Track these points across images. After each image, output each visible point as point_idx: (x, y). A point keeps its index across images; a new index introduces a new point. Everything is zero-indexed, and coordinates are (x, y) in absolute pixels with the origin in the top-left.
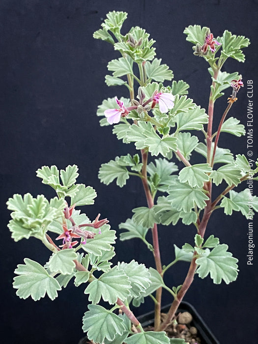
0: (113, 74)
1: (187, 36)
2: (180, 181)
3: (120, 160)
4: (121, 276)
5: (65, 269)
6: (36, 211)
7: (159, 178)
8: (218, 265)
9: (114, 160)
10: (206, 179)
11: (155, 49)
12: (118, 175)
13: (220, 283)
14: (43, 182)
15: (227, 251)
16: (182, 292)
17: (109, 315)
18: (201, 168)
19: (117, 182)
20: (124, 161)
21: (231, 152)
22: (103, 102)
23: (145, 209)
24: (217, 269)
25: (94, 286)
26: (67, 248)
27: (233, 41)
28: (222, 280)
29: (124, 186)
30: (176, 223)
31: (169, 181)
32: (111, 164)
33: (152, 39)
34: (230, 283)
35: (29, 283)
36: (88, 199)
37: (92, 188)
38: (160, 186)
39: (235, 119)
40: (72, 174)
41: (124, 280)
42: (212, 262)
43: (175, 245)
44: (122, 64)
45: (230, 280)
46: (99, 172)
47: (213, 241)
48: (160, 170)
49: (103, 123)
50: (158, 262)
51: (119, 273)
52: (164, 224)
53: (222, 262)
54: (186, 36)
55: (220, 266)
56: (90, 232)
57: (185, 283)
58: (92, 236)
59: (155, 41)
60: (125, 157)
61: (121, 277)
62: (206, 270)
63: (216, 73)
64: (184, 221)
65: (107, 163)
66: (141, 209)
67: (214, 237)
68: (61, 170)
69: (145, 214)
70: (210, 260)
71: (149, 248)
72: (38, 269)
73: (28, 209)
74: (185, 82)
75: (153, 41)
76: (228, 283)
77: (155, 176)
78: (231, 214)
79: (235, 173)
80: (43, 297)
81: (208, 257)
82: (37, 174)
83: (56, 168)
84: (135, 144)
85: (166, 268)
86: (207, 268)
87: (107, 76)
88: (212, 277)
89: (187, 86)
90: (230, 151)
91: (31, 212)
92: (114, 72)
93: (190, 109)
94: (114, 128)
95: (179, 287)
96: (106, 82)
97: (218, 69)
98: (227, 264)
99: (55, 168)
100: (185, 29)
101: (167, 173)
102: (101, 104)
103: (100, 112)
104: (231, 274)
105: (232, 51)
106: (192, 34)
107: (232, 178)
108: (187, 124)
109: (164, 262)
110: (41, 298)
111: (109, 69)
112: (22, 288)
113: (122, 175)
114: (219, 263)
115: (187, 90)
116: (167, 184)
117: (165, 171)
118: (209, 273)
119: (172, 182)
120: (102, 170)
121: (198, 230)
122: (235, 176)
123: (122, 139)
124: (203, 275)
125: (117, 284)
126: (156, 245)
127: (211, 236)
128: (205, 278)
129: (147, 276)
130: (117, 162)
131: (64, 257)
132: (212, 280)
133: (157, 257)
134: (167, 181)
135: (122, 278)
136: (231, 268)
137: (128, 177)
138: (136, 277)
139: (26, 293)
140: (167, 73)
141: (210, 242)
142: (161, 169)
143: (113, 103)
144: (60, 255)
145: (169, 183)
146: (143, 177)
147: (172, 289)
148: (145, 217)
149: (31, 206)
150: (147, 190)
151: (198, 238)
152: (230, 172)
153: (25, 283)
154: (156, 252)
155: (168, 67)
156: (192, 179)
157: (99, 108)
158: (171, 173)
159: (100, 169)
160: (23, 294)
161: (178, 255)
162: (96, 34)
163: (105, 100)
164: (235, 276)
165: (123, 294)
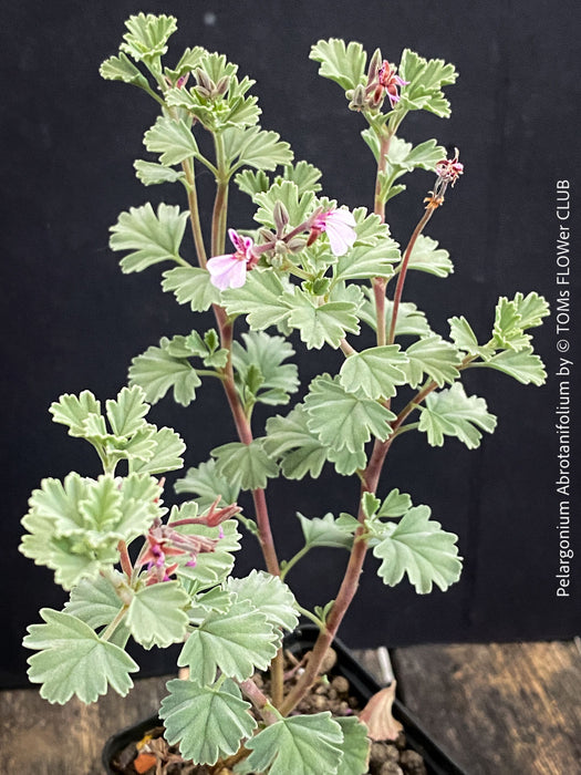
0: (160, 159)
1: (320, 66)
2: (346, 390)
3: (172, 345)
4: (247, 615)
5: (166, 631)
6: (98, 513)
7: (259, 376)
8: (418, 552)
9: (158, 346)
10: (398, 379)
11: (256, 99)
12: (173, 380)
13: (429, 591)
14: (70, 433)
15: (430, 519)
16: (336, 615)
17: (217, 698)
18: (383, 357)
19: (175, 396)
20: (187, 347)
21: (418, 309)
22: (120, 218)
23: (239, 447)
24: (418, 562)
25: (195, 646)
26: (156, 582)
27: (423, 72)
28: (434, 583)
29: (192, 402)
30: (319, 473)
31: (280, 379)
32: (151, 355)
33: (247, 77)
34: (449, 587)
35: (64, 665)
36: (168, 457)
37: (172, 430)
38: (262, 391)
39: (428, 238)
40: (131, 406)
41: (257, 623)
42: (405, 549)
43: (299, 514)
44: (174, 135)
45: (448, 581)
46: (129, 376)
47: (398, 502)
48: (256, 357)
49: (129, 267)
50: (271, 556)
51: (243, 610)
52: (291, 478)
53: (426, 545)
54: (318, 64)
55: (423, 555)
56: (203, 538)
57: (341, 595)
58: (210, 547)
59: (254, 82)
60: (187, 338)
61: (250, 618)
62: (397, 567)
63: (385, 144)
64: (340, 467)
65: (142, 353)
66: (230, 448)
67: (400, 493)
68: (108, 401)
69: (241, 459)
70: (398, 543)
71: (248, 528)
72: (77, 630)
73: (82, 510)
74: (311, 165)
75: (249, 83)
76: (444, 589)
77: (252, 372)
78: (441, 445)
79: (444, 356)
80: (104, 693)
81: (392, 537)
82: (52, 415)
83: (92, 396)
84: (248, 319)
85: (288, 566)
86: (398, 562)
87: (137, 161)
88: (412, 582)
89: (317, 173)
90: (416, 307)
91: (87, 516)
92: (162, 153)
93: (379, 237)
94: (164, 279)
95: (328, 606)
96: (137, 175)
97: (390, 133)
98: (438, 549)
99: (88, 397)
100: (311, 50)
101: (272, 362)
102: (115, 222)
103: (116, 241)
104: (449, 569)
105: (423, 94)
106: (328, 60)
107: (442, 368)
108: (355, 266)
109: (283, 555)
110: (100, 696)
111: (148, 150)
112: (50, 679)
113: (184, 377)
114: (419, 548)
115: (317, 182)
116: (280, 387)
117: (267, 357)
118: (406, 574)
119: (286, 380)
120: (135, 371)
121: (363, 481)
122: (448, 362)
123: (189, 303)
124: (393, 580)
125: (245, 635)
126: (262, 520)
127: (393, 492)
128: (397, 585)
129: (287, 602)
130: (167, 349)
131: (157, 603)
132: (414, 587)
133: (266, 546)
134: (274, 379)
135: (254, 618)
136: (447, 557)
137: (199, 383)
138: (266, 607)
139: (62, 689)
140: (277, 148)
141: (392, 504)
142: (258, 354)
143: (143, 219)
144: (146, 598)
145: (279, 382)
146: (226, 376)
147: (313, 612)
148: (244, 464)
149: (87, 502)
150: (235, 405)
151: (369, 498)
152: (434, 355)
153: (54, 666)
154: (263, 535)
155: (278, 136)
156: (368, 382)
157: (112, 233)
158: (281, 361)
159: (130, 369)
160: (55, 693)
161: (310, 535)
162: (106, 68)
163: (124, 213)
164: (456, 572)
165: (262, 655)
